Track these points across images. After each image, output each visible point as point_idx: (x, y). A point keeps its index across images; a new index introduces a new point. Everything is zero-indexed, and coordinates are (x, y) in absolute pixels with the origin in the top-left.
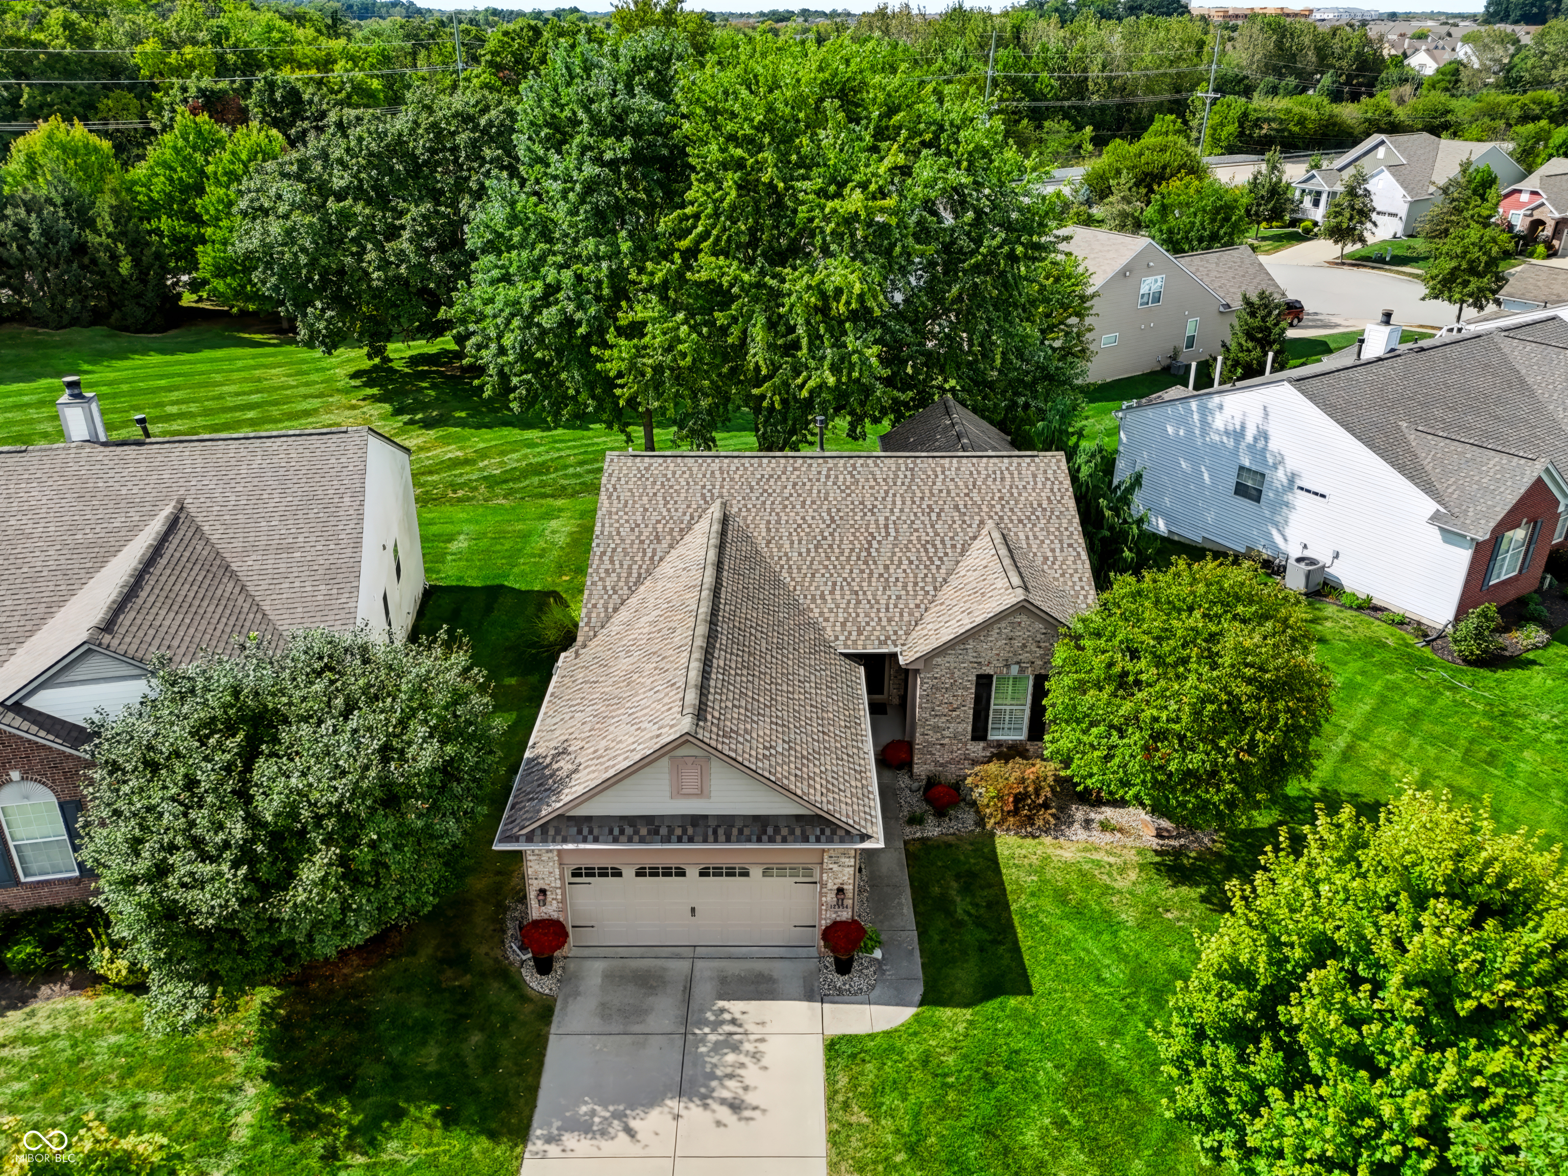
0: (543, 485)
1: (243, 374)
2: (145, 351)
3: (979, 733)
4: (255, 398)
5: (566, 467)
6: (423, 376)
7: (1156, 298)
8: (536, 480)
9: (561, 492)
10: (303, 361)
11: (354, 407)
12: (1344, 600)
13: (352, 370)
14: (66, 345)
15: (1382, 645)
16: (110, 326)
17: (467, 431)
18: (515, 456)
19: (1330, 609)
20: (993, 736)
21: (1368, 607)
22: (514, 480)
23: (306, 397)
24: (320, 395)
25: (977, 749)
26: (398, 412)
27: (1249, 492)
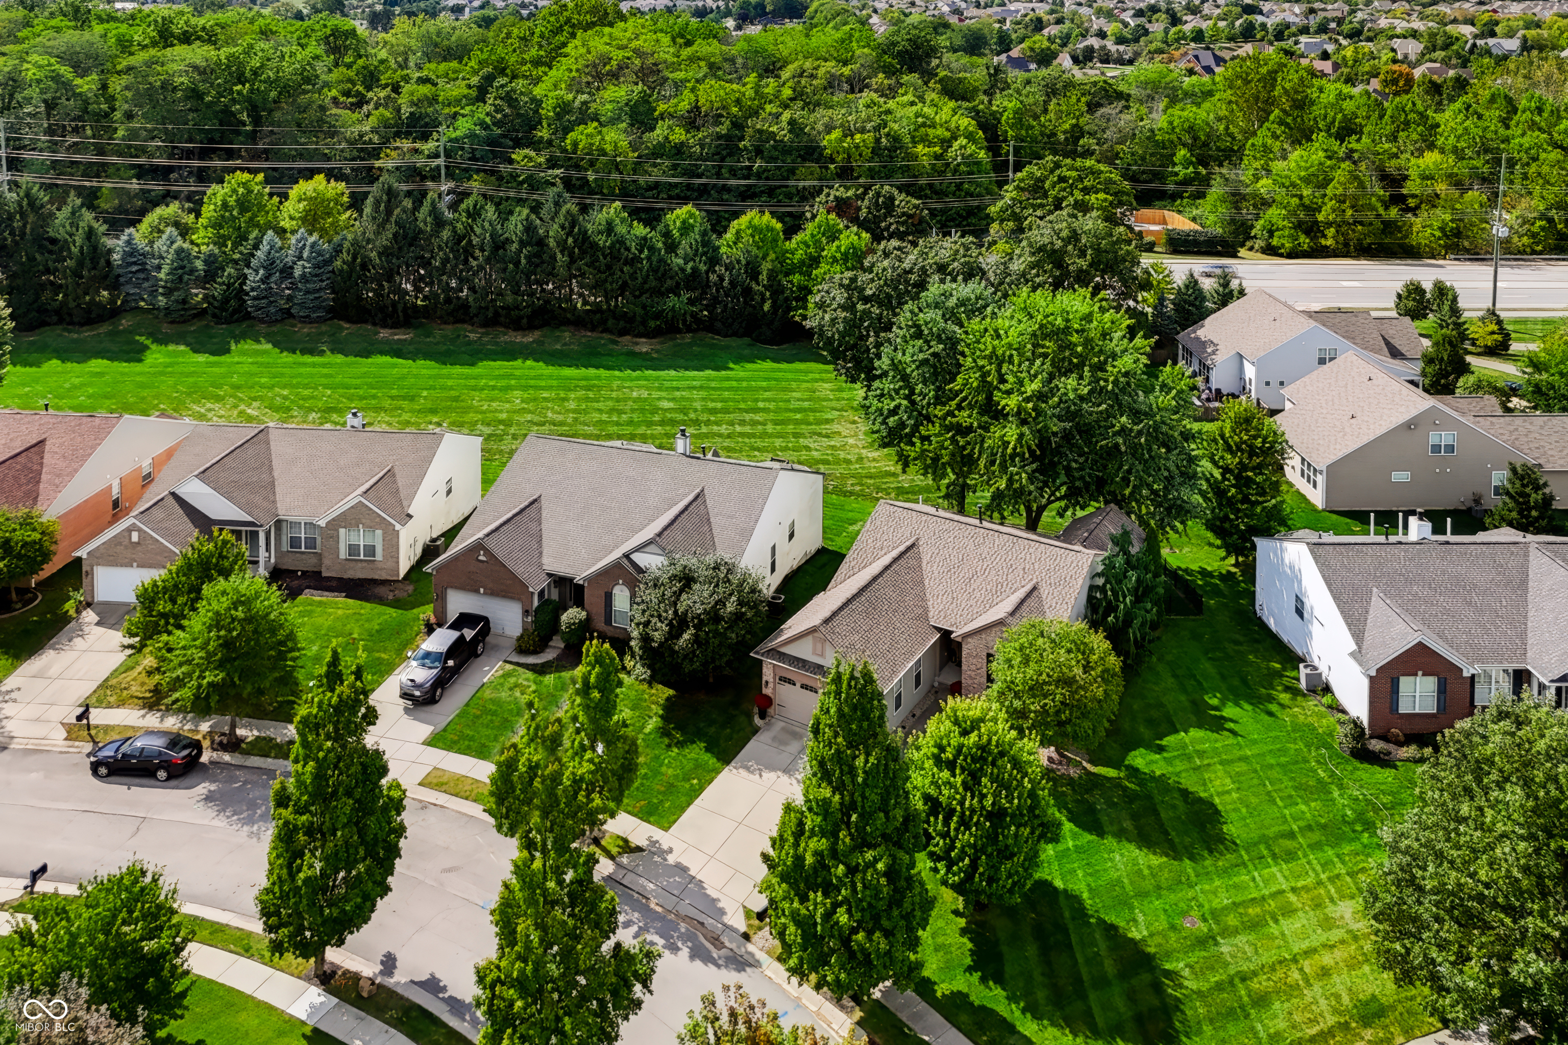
1: (808, 384)
2: (765, 359)
4: (806, 404)
11: (854, 422)
12: (1328, 699)
16: (752, 338)
19: (1313, 701)
23: (834, 409)
24: (840, 410)
26: (874, 431)
27: (1300, 612)
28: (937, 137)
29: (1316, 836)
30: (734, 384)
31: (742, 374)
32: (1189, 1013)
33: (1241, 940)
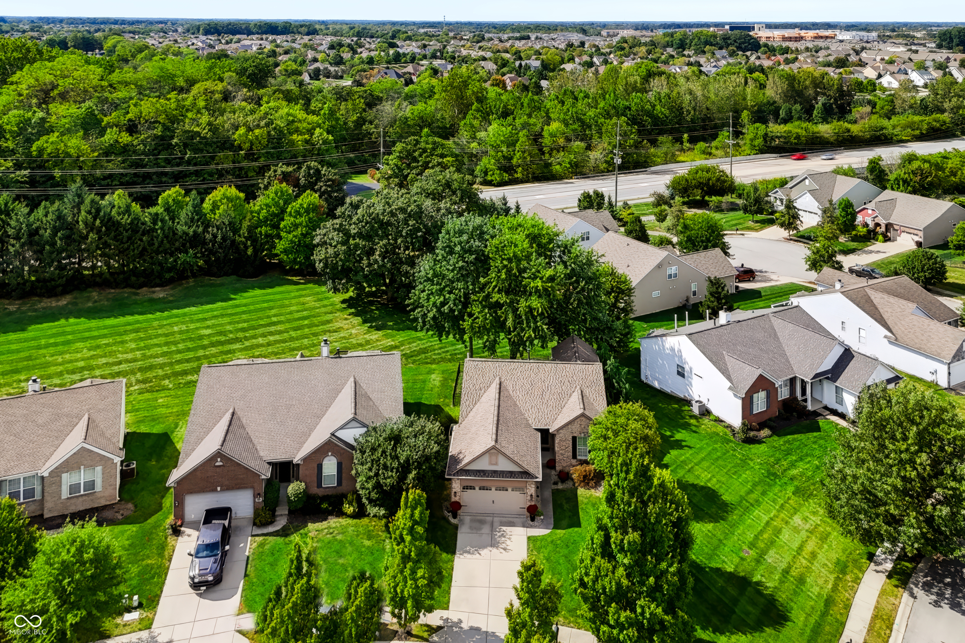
0: (426, 358)
1: (297, 300)
2: (253, 288)
3: (574, 456)
4: (305, 313)
5: (434, 350)
6: (371, 303)
7: (675, 276)
8: (423, 356)
9: (433, 362)
10: (318, 293)
11: (346, 319)
12: (711, 417)
13: (342, 299)
14: (222, 285)
15: (718, 434)
16: (238, 276)
17: (395, 332)
18: (415, 344)
19: (706, 420)
20: (579, 458)
21: (719, 421)
22: (416, 356)
23: (326, 313)
24: (331, 313)
25: (574, 462)
26: (365, 322)
27: (681, 374)
28: (304, 128)
29: (760, 489)
30: (244, 309)
31: (244, 301)
32: (780, 599)
33: (772, 552)
